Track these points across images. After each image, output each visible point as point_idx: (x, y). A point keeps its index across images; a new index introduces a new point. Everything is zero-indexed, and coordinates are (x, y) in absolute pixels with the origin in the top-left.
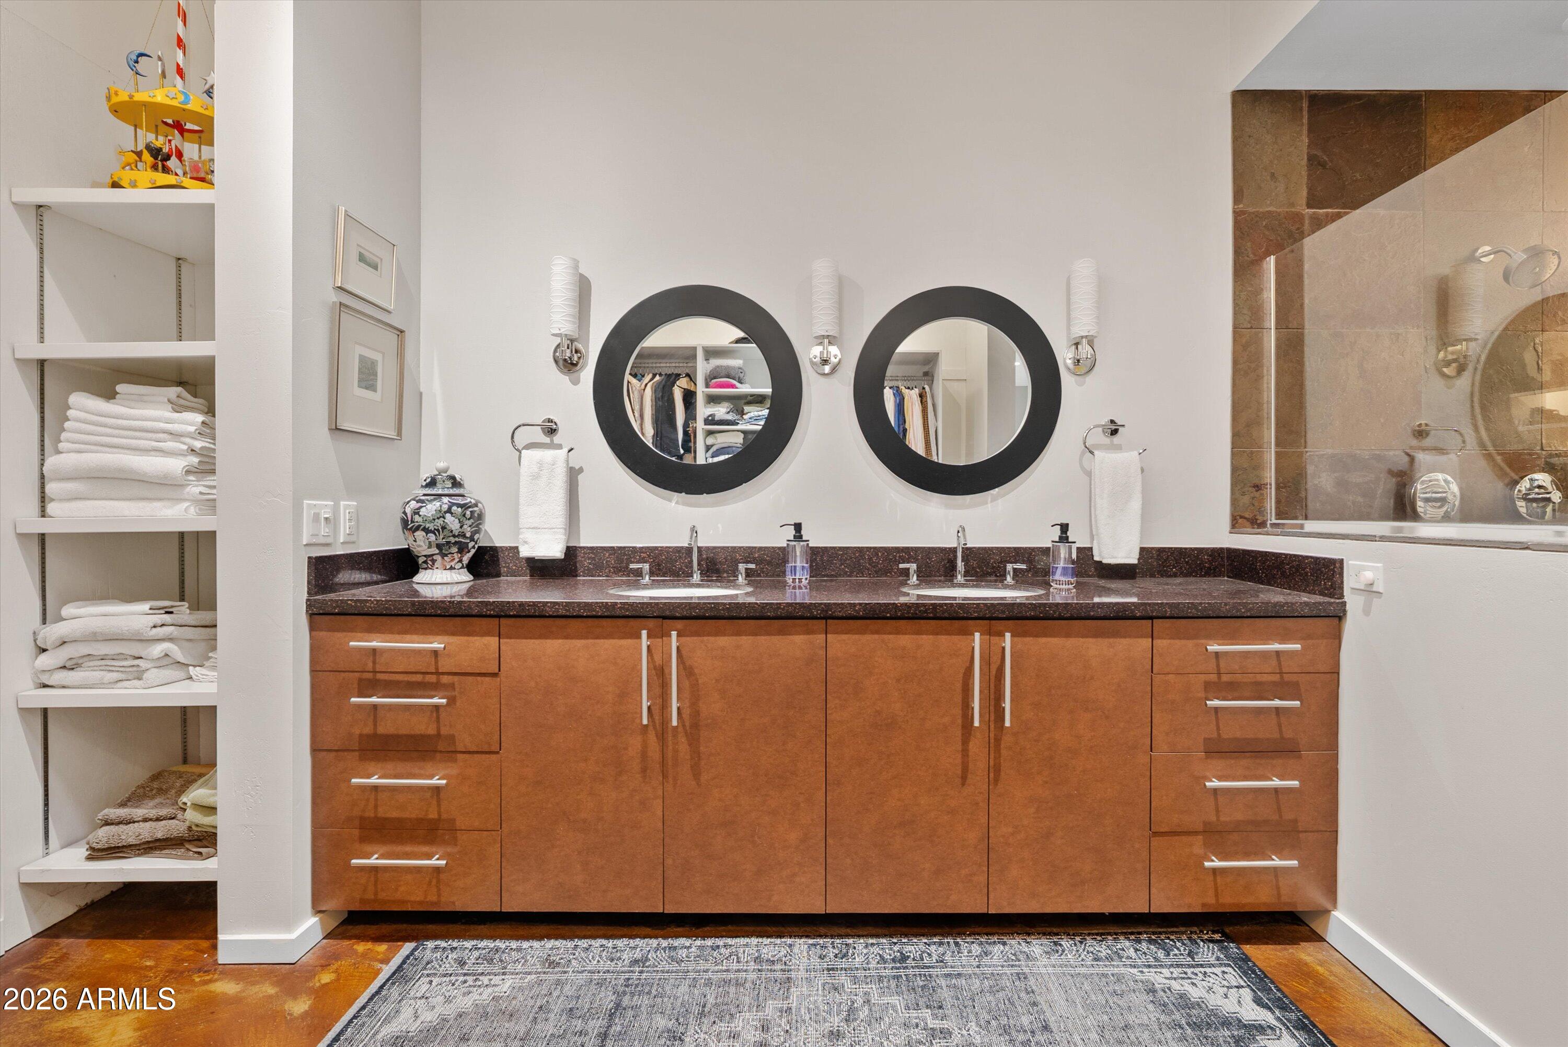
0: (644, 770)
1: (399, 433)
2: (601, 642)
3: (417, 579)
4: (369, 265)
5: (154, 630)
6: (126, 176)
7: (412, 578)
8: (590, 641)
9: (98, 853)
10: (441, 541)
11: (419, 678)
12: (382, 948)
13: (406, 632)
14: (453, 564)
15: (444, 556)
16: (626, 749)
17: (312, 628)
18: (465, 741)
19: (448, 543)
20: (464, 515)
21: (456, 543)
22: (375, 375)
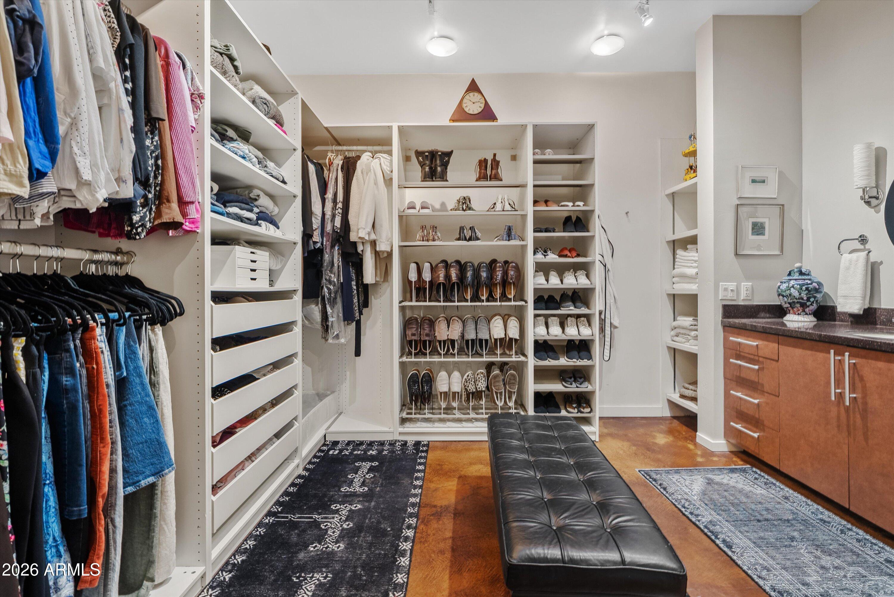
0: (838, 426)
1: (782, 251)
2: (818, 353)
3: (785, 318)
4: (759, 182)
5: (691, 327)
6: (687, 177)
7: (782, 318)
8: (813, 352)
9: (682, 396)
10: (789, 301)
11: (752, 357)
12: (742, 463)
13: (748, 337)
14: (799, 312)
15: (793, 308)
16: (830, 412)
17: (724, 331)
18: (767, 388)
19: (794, 302)
20: (801, 289)
21: (798, 302)
22: (764, 228)
